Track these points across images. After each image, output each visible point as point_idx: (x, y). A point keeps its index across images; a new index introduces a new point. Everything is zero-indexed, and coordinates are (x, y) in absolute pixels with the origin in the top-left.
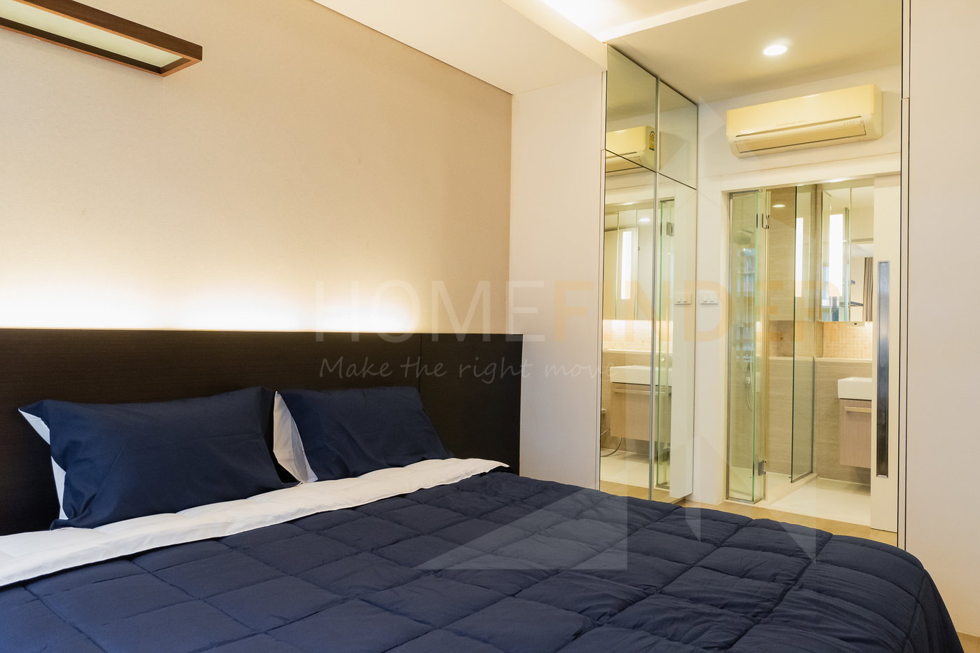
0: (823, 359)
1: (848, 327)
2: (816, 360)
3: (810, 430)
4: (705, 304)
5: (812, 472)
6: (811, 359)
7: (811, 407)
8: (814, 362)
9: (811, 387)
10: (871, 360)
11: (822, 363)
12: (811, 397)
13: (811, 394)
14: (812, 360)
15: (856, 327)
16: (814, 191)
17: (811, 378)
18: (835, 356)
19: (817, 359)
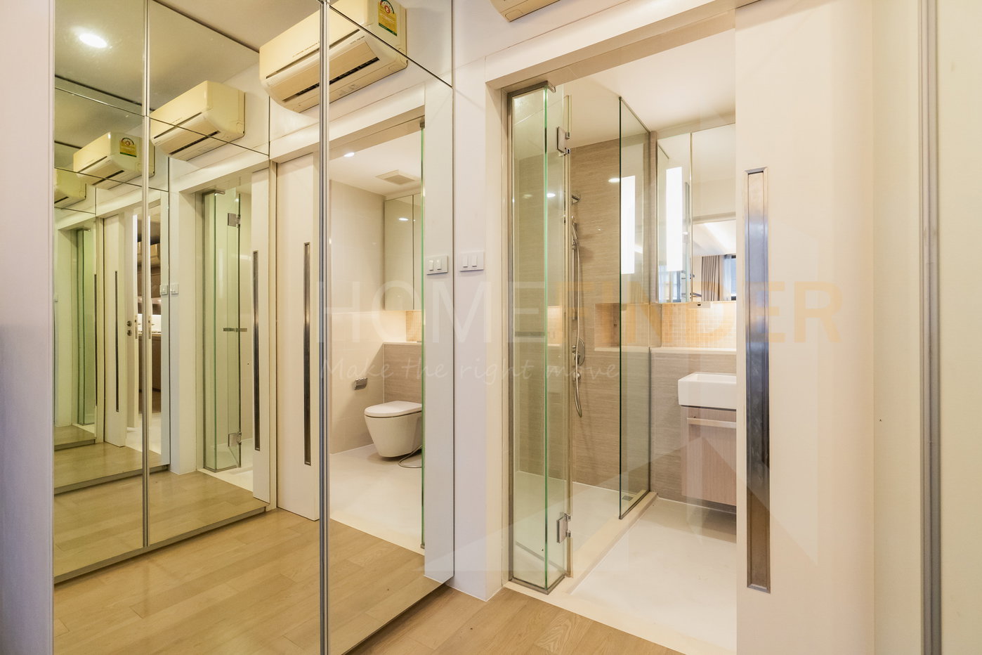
0: (663, 350)
1: (690, 309)
2: (652, 352)
3: (647, 439)
4: (465, 271)
5: (649, 490)
6: (645, 350)
7: (648, 410)
8: (650, 354)
9: (647, 385)
10: (735, 350)
11: (659, 355)
12: (648, 397)
13: (648, 394)
14: (647, 351)
15: (699, 309)
16: (647, 141)
17: (648, 373)
18: (675, 346)
19: (655, 350)
